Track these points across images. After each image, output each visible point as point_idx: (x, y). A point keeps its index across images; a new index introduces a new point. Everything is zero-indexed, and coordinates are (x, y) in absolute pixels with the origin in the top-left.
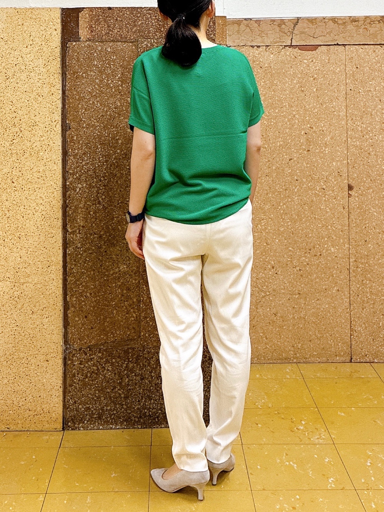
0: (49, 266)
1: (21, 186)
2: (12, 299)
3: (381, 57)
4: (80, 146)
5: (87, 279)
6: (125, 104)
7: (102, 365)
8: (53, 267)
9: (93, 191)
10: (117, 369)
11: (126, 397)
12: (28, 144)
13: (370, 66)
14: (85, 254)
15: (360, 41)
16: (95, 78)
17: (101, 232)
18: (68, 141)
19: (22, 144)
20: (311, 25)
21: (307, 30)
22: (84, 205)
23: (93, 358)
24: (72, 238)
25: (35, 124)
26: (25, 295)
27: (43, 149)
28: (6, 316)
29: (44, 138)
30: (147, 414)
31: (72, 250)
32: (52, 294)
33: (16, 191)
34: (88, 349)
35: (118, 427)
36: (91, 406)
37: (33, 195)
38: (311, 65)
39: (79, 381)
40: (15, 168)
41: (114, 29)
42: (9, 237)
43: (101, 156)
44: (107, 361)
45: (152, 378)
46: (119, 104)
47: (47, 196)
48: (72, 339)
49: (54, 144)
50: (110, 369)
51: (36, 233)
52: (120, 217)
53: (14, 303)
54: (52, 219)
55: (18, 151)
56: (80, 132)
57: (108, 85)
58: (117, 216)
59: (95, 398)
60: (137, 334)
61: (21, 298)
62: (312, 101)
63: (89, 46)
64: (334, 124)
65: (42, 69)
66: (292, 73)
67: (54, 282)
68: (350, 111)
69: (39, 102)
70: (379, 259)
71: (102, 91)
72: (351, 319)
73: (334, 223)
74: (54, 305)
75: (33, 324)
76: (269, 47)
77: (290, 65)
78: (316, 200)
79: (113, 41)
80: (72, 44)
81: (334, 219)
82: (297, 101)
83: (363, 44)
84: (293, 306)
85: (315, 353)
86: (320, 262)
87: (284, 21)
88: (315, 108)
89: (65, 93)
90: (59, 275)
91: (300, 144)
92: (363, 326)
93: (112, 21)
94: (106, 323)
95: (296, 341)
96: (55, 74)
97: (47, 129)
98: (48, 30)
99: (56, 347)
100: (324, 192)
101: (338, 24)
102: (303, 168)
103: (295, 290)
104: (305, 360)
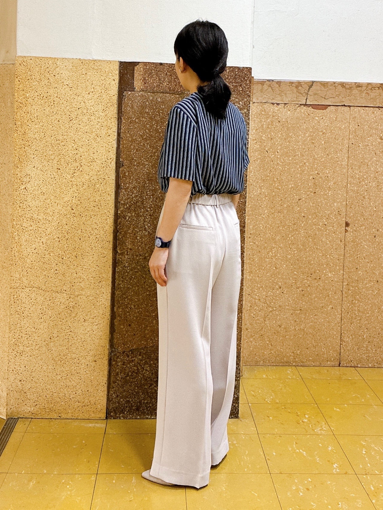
0: (100, 282)
1: (80, 213)
2: (67, 308)
3: (378, 117)
4: (131, 181)
5: (132, 293)
7: (142, 366)
8: (104, 283)
9: (141, 220)
12: (87, 177)
13: (369, 125)
14: (131, 273)
15: (361, 104)
16: (146, 123)
17: (145, 254)
18: (120, 176)
19: (82, 177)
20: (323, 88)
21: (319, 92)
22: (133, 231)
23: (134, 360)
24: (121, 258)
25: (93, 160)
26: (79, 306)
27: (99, 181)
28: (62, 323)
29: (101, 172)
31: (121, 268)
32: (101, 305)
33: (75, 216)
34: (131, 353)
35: (153, 417)
37: (89, 221)
38: (321, 122)
39: (121, 378)
40: (74, 198)
41: (164, 82)
42: (67, 255)
43: (148, 190)
44: (146, 363)
47: (101, 222)
48: (117, 343)
49: (109, 178)
50: (148, 369)
51: (90, 253)
53: (69, 312)
54: (105, 242)
55: (78, 183)
56: (131, 169)
57: (157, 130)
61: (75, 308)
62: (320, 151)
63: (143, 95)
64: (337, 171)
65: (101, 113)
66: (305, 128)
67: (104, 295)
68: (351, 161)
69: (98, 141)
70: (366, 284)
71: (151, 135)
72: (341, 332)
73: (332, 253)
74: (103, 314)
75: (84, 330)
76: (287, 105)
77: (304, 121)
78: (319, 234)
79: (163, 93)
80: (127, 93)
81: (332, 250)
82: (308, 151)
83: (365, 106)
84: (295, 319)
85: (310, 358)
86: (319, 284)
87: (301, 83)
88: (322, 158)
89: (120, 135)
90: (109, 289)
91: (308, 187)
92: (351, 337)
93: (163, 75)
94: (147, 330)
95: (296, 348)
96: (111, 118)
97: (103, 165)
98: (107, 80)
99: (104, 349)
100: (326, 227)
101: (345, 88)
102: (309, 206)
103: (298, 307)
104: (302, 364)
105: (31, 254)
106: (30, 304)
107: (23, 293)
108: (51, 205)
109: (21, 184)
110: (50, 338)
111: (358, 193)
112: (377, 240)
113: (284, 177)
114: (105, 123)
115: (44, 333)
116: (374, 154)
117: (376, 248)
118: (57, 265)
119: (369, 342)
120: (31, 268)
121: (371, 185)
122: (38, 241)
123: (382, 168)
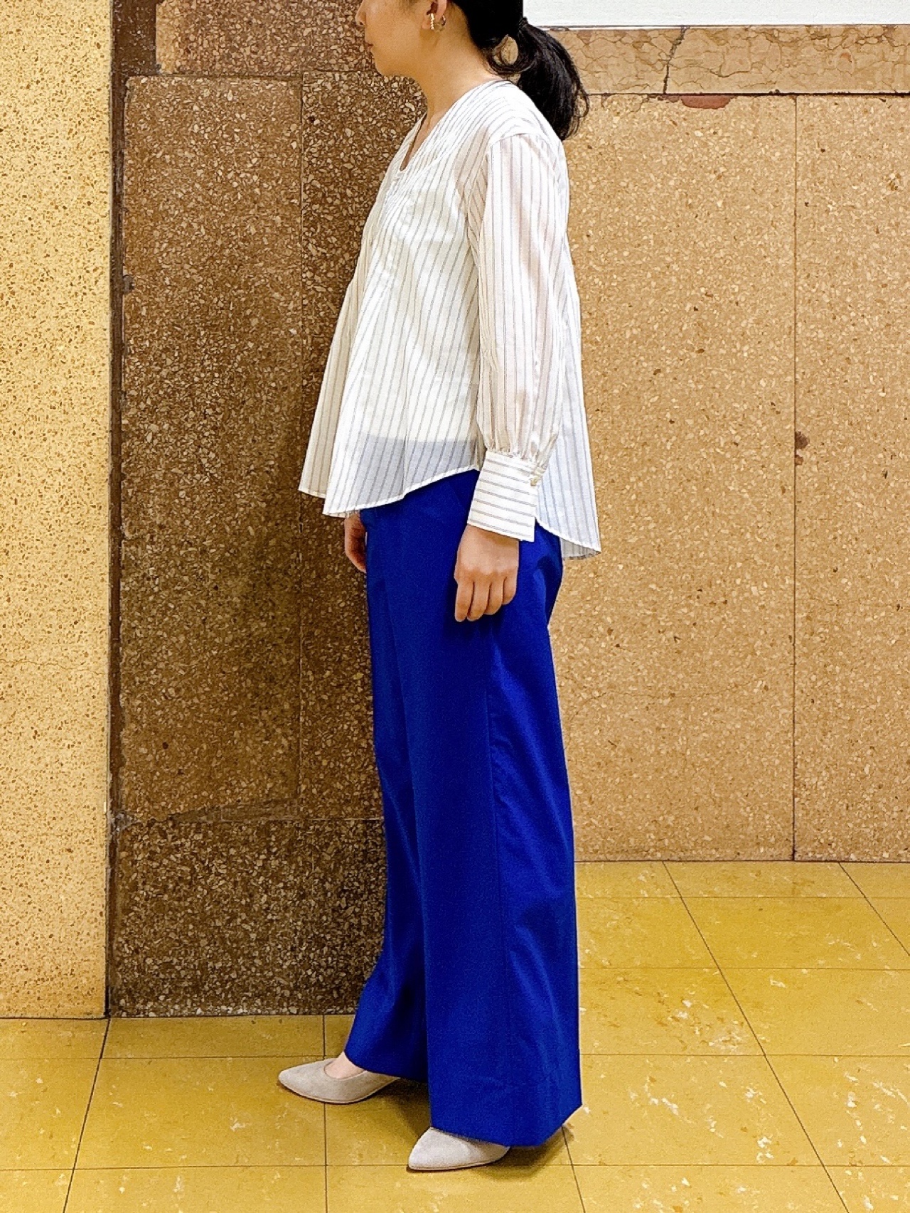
0: (76, 623)
3: (880, 124)
4: (156, 331)
5: (170, 653)
6: (268, 230)
7: (203, 862)
8: (87, 624)
9: (188, 442)
10: (242, 872)
11: (262, 940)
12: (29, 325)
13: (854, 147)
14: (164, 594)
15: (830, 88)
16: (195, 166)
17: (205, 540)
18: (125, 319)
19: (16, 323)
20: (713, 46)
21: (703, 56)
22: (165, 474)
23: (182, 845)
24: (135, 555)
25: (45, 276)
26: (18, 692)
27: (65, 337)
29: (67, 309)
30: (313, 980)
31: (134, 583)
32: (82, 688)
34: (171, 824)
35: (240, 1011)
36: (175, 961)
37: (41, 449)
38: (711, 144)
39: (146, 900)
41: (244, 47)
43: (206, 357)
44: (216, 853)
45: (326, 894)
46: (253, 231)
47: (74, 452)
48: (131, 798)
49: (92, 326)
50: (225, 871)
51: (46, 541)
52: (253, 504)
54: (85, 507)
56: (155, 296)
57: (225, 183)
58: (244, 501)
59: (186, 942)
60: (291, 789)
61: (8, 698)
62: (712, 230)
63: (181, 85)
64: (765, 286)
65: (65, 140)
66: (665, 162)
67: (88, 660)
68: (804, 256)
69: (57, 222)
70: (866, 615)
71: (210, 199)
72: (795, 758)
73: (760, 525)
74: (88, 716)
75: (36, 762)
76: (609, 96)
77: (660, 142)
78: (718, 471)
79: (239, 75)
80: (137, 82)
81: (759, 517)
82: (676, 230)
83: (839, 94)
84: (657, 724)
85: (707, 838)
86: (724, 619)
87: (649, 34)
88: (718, 247)
89: (120, 202)
90: (102, 643)
91: (681, 335)
92: (824, 773)
93: (238, 27)
94: (215, 760)
95: (662, 808)
96: (95, 154)
97: (74, 289)
98: (79, 45)
99: (92, 816)
100: (739, 452)
101: (779, 42)
102: (687, 390)
103: (663, 687)
104: (682, 854)
111: (829, 349)
112: (892, 484)
113: (611, 308)
114: (77, 167)
116: (874, 233)
117: (889, 510)
119: (880, 787)
121: (867, 323)
123: (897, 274)
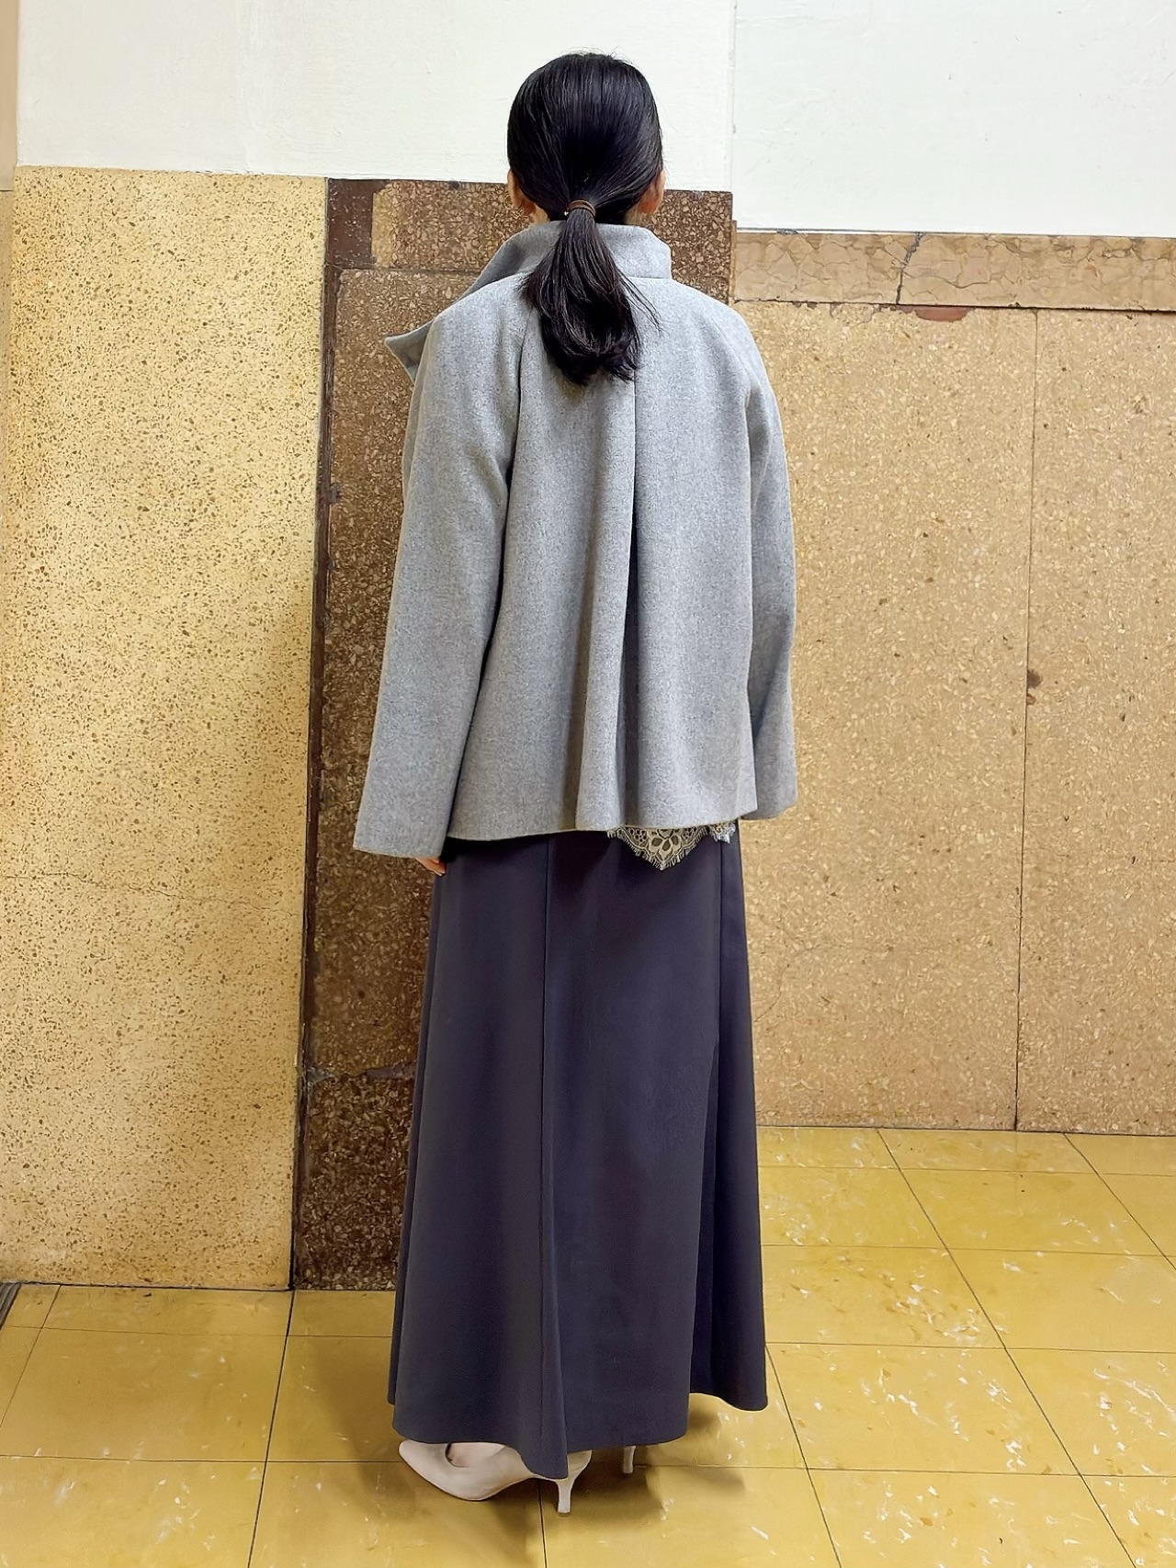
0: (270, 859)
1: (208, 644)
2: (169, 940)
3: (1126, 343)
4: (363, 544)
5: (369, 895)
7: (398, 1123)
8: (282, 861)
12: (229, 534)
13: (1097, 367)
15: (1073, 303)
18: (332, 530)
19: (215, 532)
20: (951, 255)
21: (939, 265)
23: (376, 1102)
24: (334, 786)
25: (248, 482)
26: (205, 933)
27: (268, 547)
28: (153, 985)
29: (271, 519)
31: (333, 817)
32: (276, 931)
33: (192, 655)
34: (365, 1080)
36: (366, 1229)
37: (238, 669)
38: (945, 359)
39: (336, 1162)
40: (192, 597)
41: (465, 241)
42: (170, 776)
48: (325, 1050)
49: (296, 538)
51: (240, 769)
53: (177, 951)
54: (284, 733)
55: (203, 551)
56: (364, 507)
59: (378, 1209)
61: (195, 938)
62: (945, 451)
64: (999, 512)
65: (274, 337)
66: (896, 377)
67: (282, 899)
68: (1042, 482)
69: (263, 424)
70: (1098, 867)
72: (1021, 1017)
73: (988, 768)
74: (280, 960)
75: (221, 1009)
76: (840, 306)
77: (892, 356)
78: (944, 710)
79: (459, 274)
80: (352, 275)
81: (987, 760)
82: (906, 449)
83: (1083, 309)
84: (873, 979)
85: (924, 1103)
86: (947, 868)
87: (882, 240)
88: (951, 469)
89: (330, 404)
90: (297, 881)
91: (909, 562)
92: (1049, 1037)
93: (459, 219)
94: (413, 1011)
95: (876, 1071)
96: (305, 352)
97: (279, 497)
98: (291, 234)
99: (280, 1070)
100: (967, 689)
101: (1021, 253)
102: (914, 625)
103: (881, 939)
104: (896, 1121)
105: (58, 771)
106: (57, 927)
107: (35, 891)
108: (120, 619)
109: (29, 556)
110: (119, 1034)
111: (1065, 581)
112: (1130, 728)
113: (836, 532)
114: (286, 366)
115: (100, 1017)
117: (1126, 755)
118: (138, 807)
119: (1109, 1051)
120: (59, 816)
121: (1107, 554)
122: (81, 732)
123: (1140, 503)
